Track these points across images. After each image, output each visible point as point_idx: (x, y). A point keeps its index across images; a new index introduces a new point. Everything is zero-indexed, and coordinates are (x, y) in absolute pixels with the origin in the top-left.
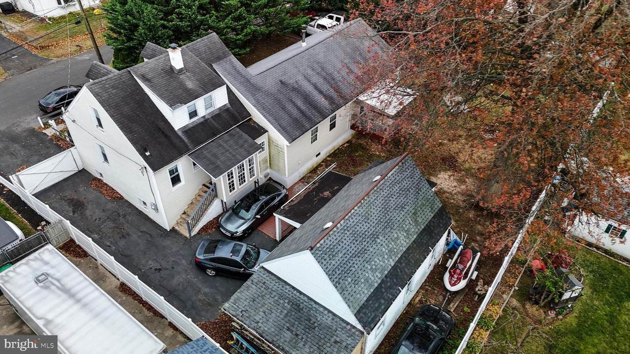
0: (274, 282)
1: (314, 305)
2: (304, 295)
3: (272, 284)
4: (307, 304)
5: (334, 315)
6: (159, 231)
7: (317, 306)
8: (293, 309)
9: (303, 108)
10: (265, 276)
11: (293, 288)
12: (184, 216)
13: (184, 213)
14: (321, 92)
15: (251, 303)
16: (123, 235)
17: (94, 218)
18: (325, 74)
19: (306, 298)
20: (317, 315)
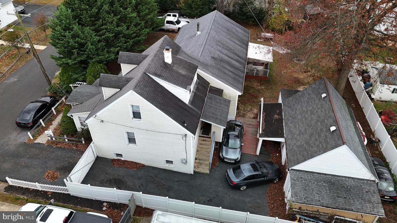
0: (306, 175)
1: (338, 178)
2: (328, 175)
3: (306, 176)
4: (334, 179)
5: (353, 178)
6: (188, 177)
7: (340, 178)
8: (330, 185)
9: (232, 70)
10: (297, 174)
11: (319, 173)
12: (197, 161)
13: (196, 159)
14: (232, 58)
15: (305, 192)
16: (167, 189)
17: (138, 186)
18: (226, 47)
19: (330, 176)
20: (345, 182)
